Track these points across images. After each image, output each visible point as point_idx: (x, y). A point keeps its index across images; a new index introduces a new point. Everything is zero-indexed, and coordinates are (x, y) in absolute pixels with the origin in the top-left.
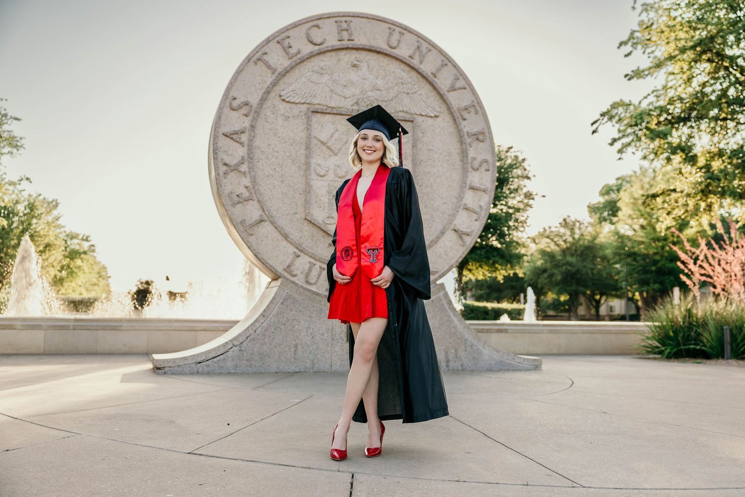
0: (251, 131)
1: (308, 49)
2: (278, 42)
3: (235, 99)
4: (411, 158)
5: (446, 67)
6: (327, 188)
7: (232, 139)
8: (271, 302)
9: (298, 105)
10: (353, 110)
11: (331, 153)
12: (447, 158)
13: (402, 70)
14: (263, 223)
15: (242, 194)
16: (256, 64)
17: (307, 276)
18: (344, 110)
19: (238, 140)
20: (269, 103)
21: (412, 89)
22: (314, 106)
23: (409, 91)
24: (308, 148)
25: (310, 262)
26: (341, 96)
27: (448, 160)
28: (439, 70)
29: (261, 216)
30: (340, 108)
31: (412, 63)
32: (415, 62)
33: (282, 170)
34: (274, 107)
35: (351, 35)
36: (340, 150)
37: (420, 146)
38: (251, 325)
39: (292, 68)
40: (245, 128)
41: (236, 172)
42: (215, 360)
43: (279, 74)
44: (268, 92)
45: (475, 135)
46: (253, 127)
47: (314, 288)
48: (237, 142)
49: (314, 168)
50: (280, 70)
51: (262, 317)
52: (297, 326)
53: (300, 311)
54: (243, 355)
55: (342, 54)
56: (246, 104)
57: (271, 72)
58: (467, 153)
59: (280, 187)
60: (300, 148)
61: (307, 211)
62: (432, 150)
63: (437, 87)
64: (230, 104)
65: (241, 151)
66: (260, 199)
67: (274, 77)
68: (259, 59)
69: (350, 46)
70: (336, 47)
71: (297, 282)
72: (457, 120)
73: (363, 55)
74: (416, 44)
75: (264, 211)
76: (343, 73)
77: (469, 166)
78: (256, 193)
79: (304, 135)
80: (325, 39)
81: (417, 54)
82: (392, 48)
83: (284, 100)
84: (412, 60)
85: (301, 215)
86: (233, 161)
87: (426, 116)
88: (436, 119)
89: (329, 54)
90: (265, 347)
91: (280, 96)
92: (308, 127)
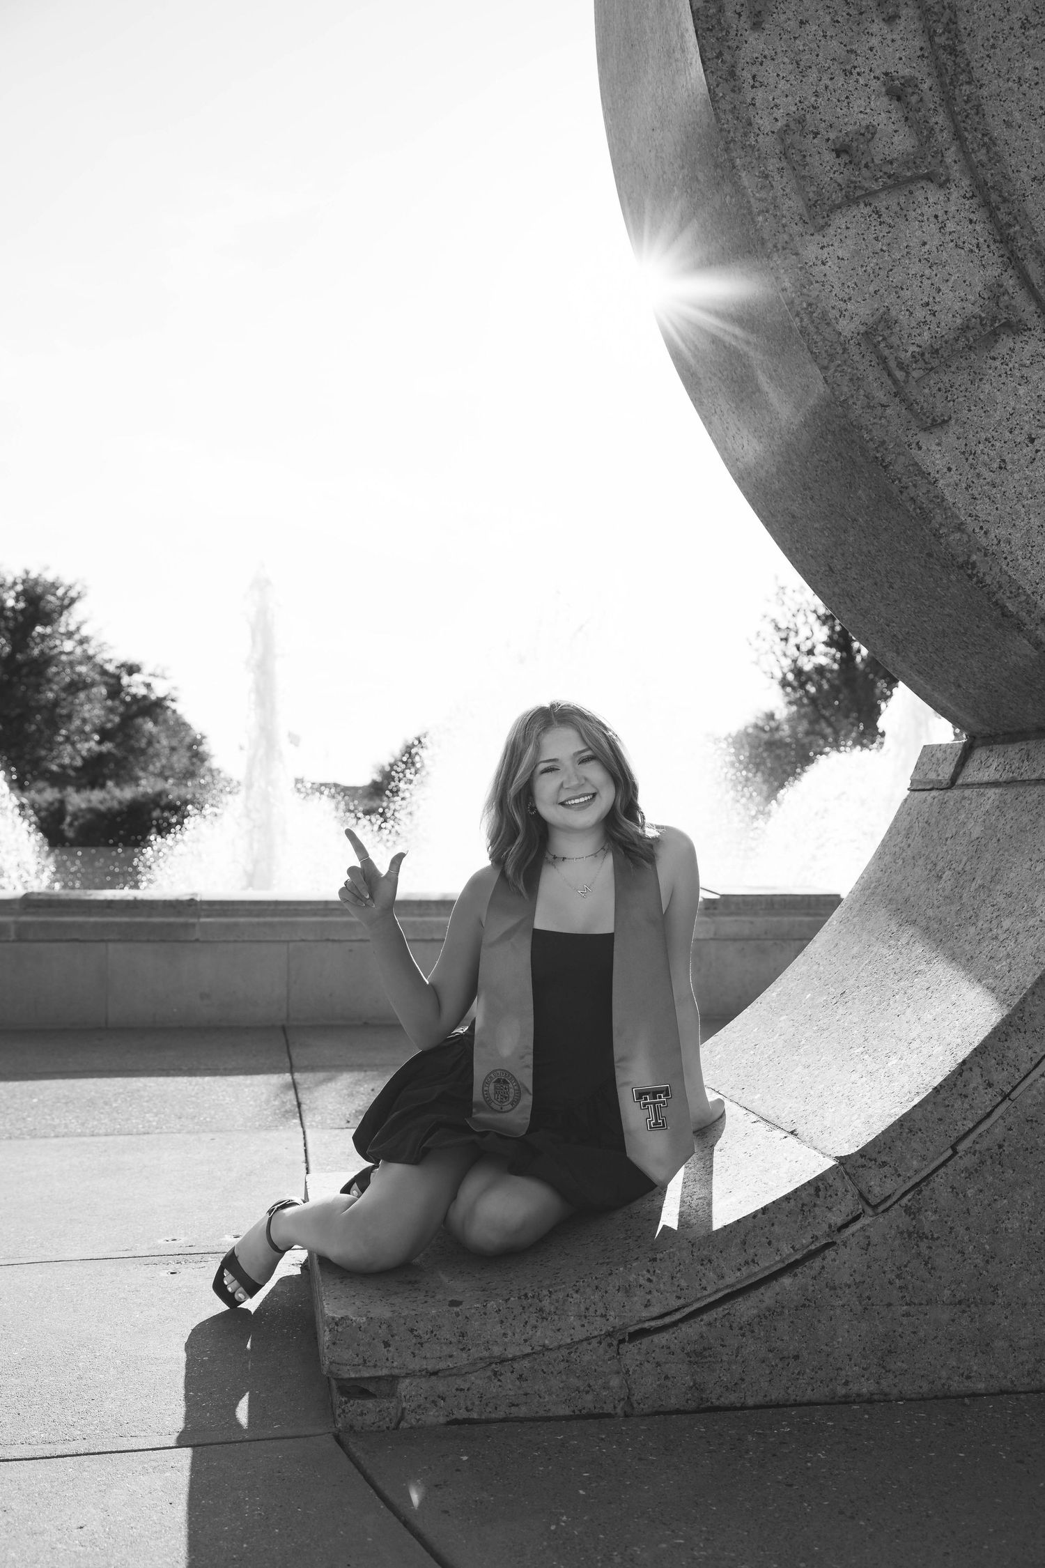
14: (1005, 343)
15: (869, 133)
29: (995, 292)
38: (980, 1051)
42: (745, 1308)
54: (931, 1266)
75: (1013, 260)
78: (958, 136)
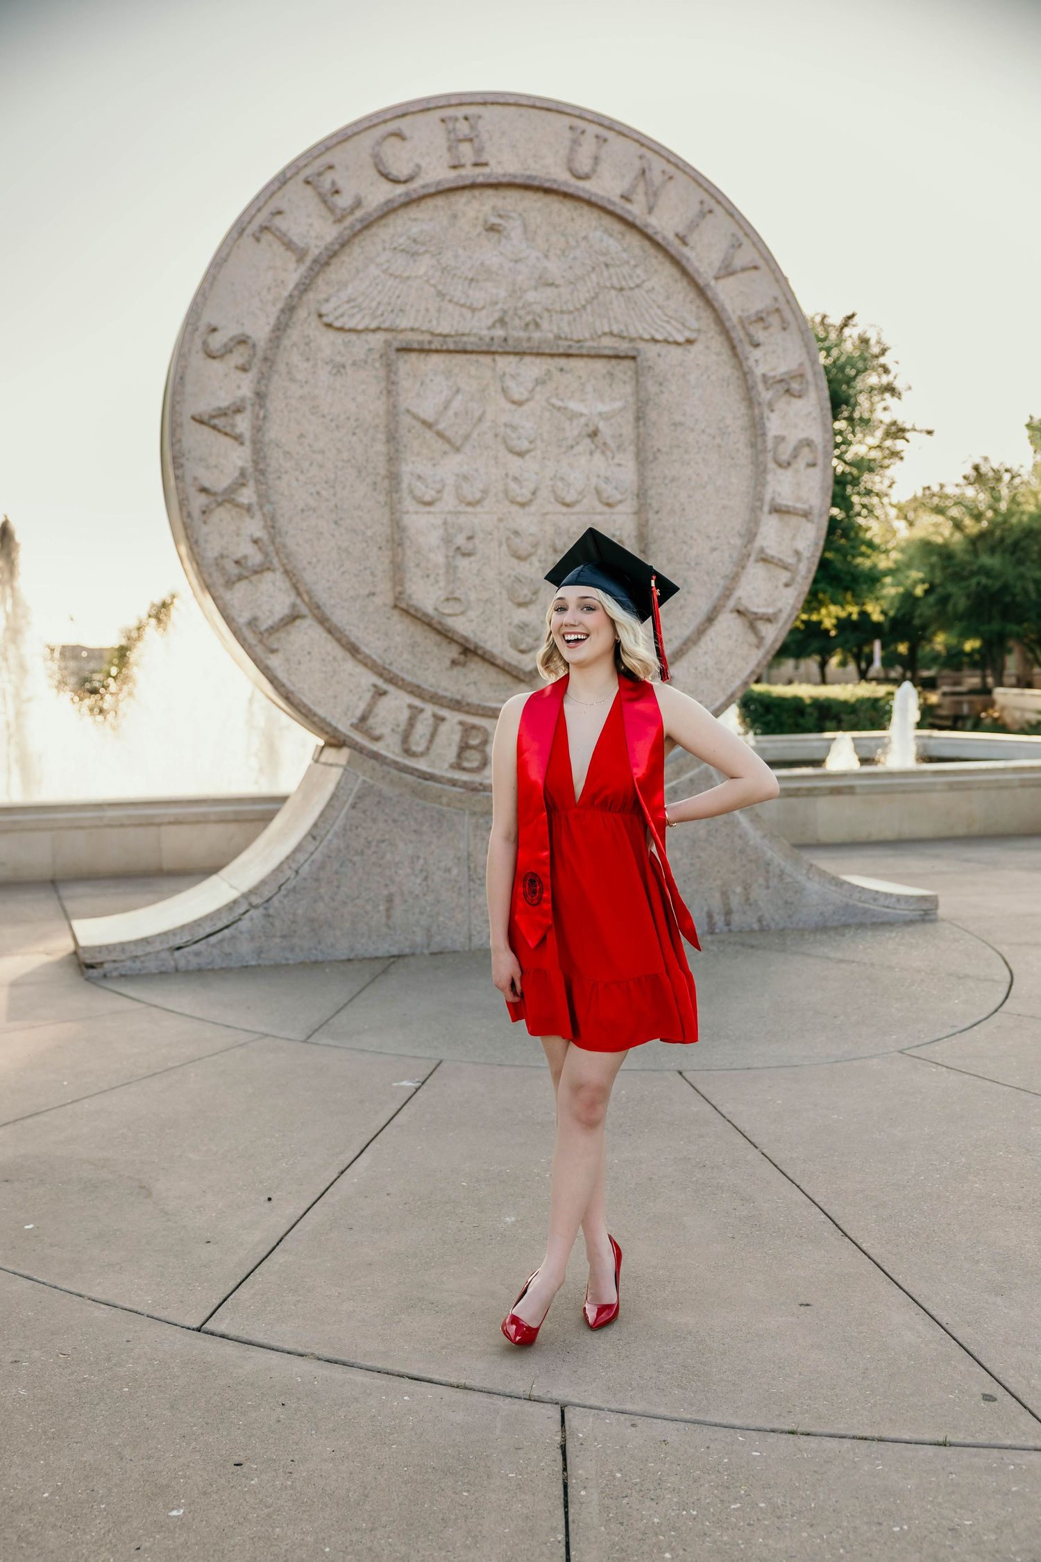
0: (257, 407)
1: (379, 194)
2: (307, 182)
3: (214, 330)
4: (632, 448)
5: (709, 216)
6: (441, 532)
7: (214, 427)
8: (329, 805)
9: (363, 336)
10: (492, 339)
11: (446, 447)
12: (718, 440)
13: (606, 231)
14: (298, 622)
15: (246, 557)
16: (258, 240)
17: (406, 738)
18: (473, 339)
19: (228, 430)
20: (294, 335)
21: (631, 276)
22: (401, 336)
23: (624, 283)
24: (392, 438)
25: (410, 707)
26: (463, 306)
27: (719, 446)
28: (693, 226)
29: (294, 606)
30: (463, 335)
31: (629, 212)
32: (636, 210)
33: (335, 495)
34: (307, 344)
35: (479, 151)
36: (467, 437)
37: (653, 415)
38: (288, 858)
39: (344, 244)
40: (243, 399)
41: (228, 506)
42: (213, 939)
43: (315, 261)
44: (290, 309)
45: (781, 381)
46: (260, 396)
47: (422, 765)
48: (226, 434)
49: (410, 485)
50: (317, 252)
51: (310, 838)
52: (388, 856)
53: (395, 821)
54: (272, 924)
55: (461, 199)
56: (242, 341)
57: (294, 258)
58: (763, 426)
59: (333, 536)
60: (373, 440)
61: (399, 589)
62: (681, 424)
63: (690, 269)
64: (205, 343)
65: (238, 457)
66: (289, 567)
67: (303, 269)
68: (265, 228)
69: (480, 180)
70: (447, 186)
71: (383, 752)
72: (739, 350)
73: (512, 201)
74: (637, 164)
75: (299, 594)
76: (464, 248)
77: (770, 455)
78: (277, 553)
79: (380, 406)
80: (418, 166)
81: (641, 189)
82: (579, 178)
83: (329, 326)
84: (628, 206)
85: (385, 597)
86: (220, 482)
87: (666, 341)
88: (689, 347)
89: (430, 203)
90: (321, 907)
91: (320, 316)
92: (390, 388)
